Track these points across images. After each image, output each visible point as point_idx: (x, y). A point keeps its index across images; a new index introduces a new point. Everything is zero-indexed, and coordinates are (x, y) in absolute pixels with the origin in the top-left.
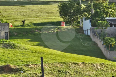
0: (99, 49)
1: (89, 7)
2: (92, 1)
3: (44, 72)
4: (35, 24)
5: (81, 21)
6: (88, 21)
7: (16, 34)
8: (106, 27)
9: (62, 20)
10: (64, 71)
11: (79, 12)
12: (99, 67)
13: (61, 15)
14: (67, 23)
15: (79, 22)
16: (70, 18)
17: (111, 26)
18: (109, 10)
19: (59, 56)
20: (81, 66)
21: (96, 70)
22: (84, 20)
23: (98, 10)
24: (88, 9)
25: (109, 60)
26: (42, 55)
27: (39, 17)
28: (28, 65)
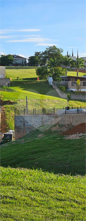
0: (57, 92)
1: (52, 70)
2: (53, 67)
3: (28, 104)
4: (23, 79)
5: (47, 78)
6: (51, 78)
7: (14, 84)
8: (61, 81)
9: (37, 77)
10: (38, 104)
11: (47, 73)
12: (57, 102)
13: (37, 74)
14: (40, 79)
15: (46, 78)
16: (42, 76)
17: (63, 81)
18: (62, 72)
19: (36, 96)
20: (47, 101)
21: (55, 104)
22: (49, 77)
23: (57, 72)
24: (51, 71)
25: (62, 98)
26: (27, 95)
27: (26, 75)
28: (19, 100)
